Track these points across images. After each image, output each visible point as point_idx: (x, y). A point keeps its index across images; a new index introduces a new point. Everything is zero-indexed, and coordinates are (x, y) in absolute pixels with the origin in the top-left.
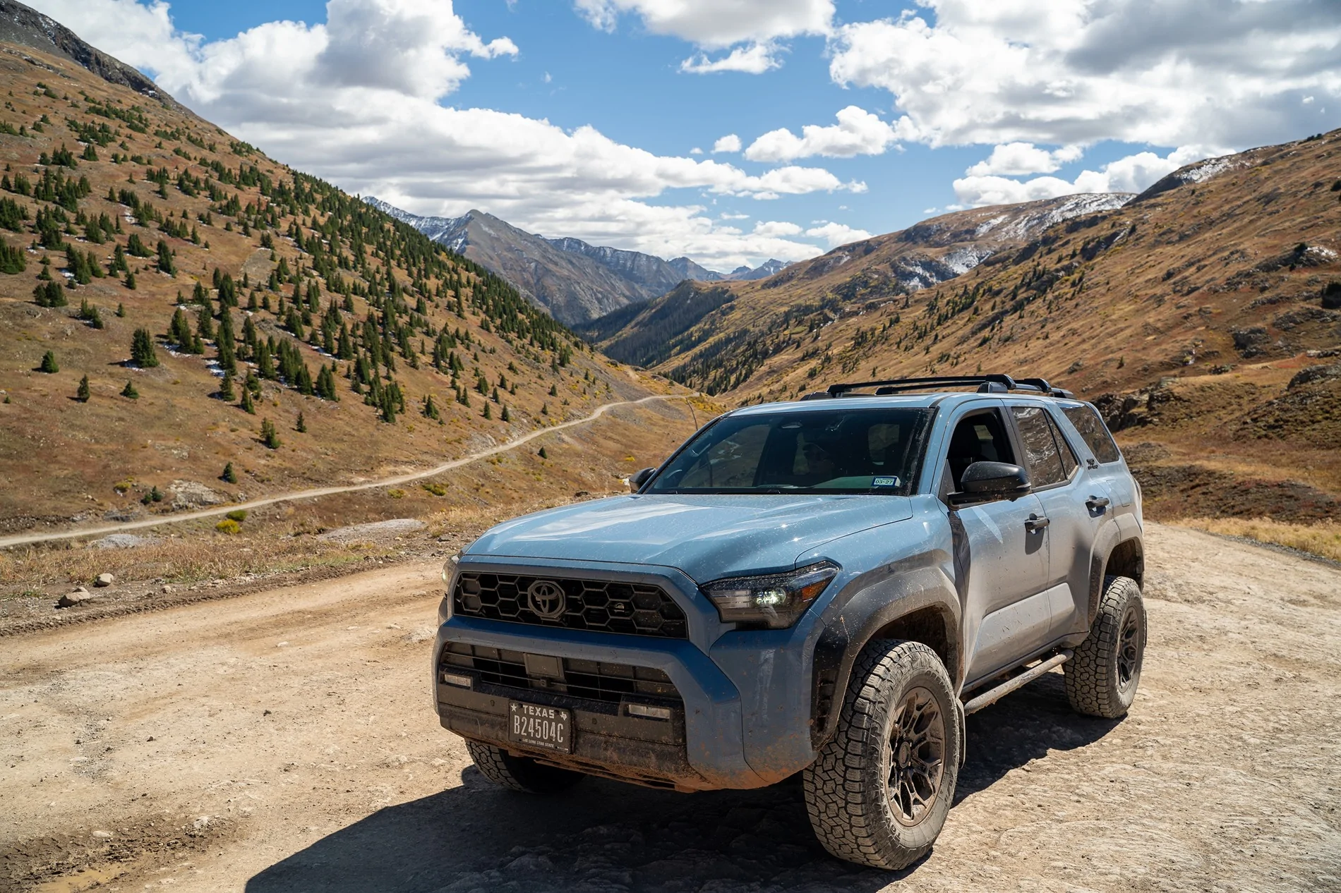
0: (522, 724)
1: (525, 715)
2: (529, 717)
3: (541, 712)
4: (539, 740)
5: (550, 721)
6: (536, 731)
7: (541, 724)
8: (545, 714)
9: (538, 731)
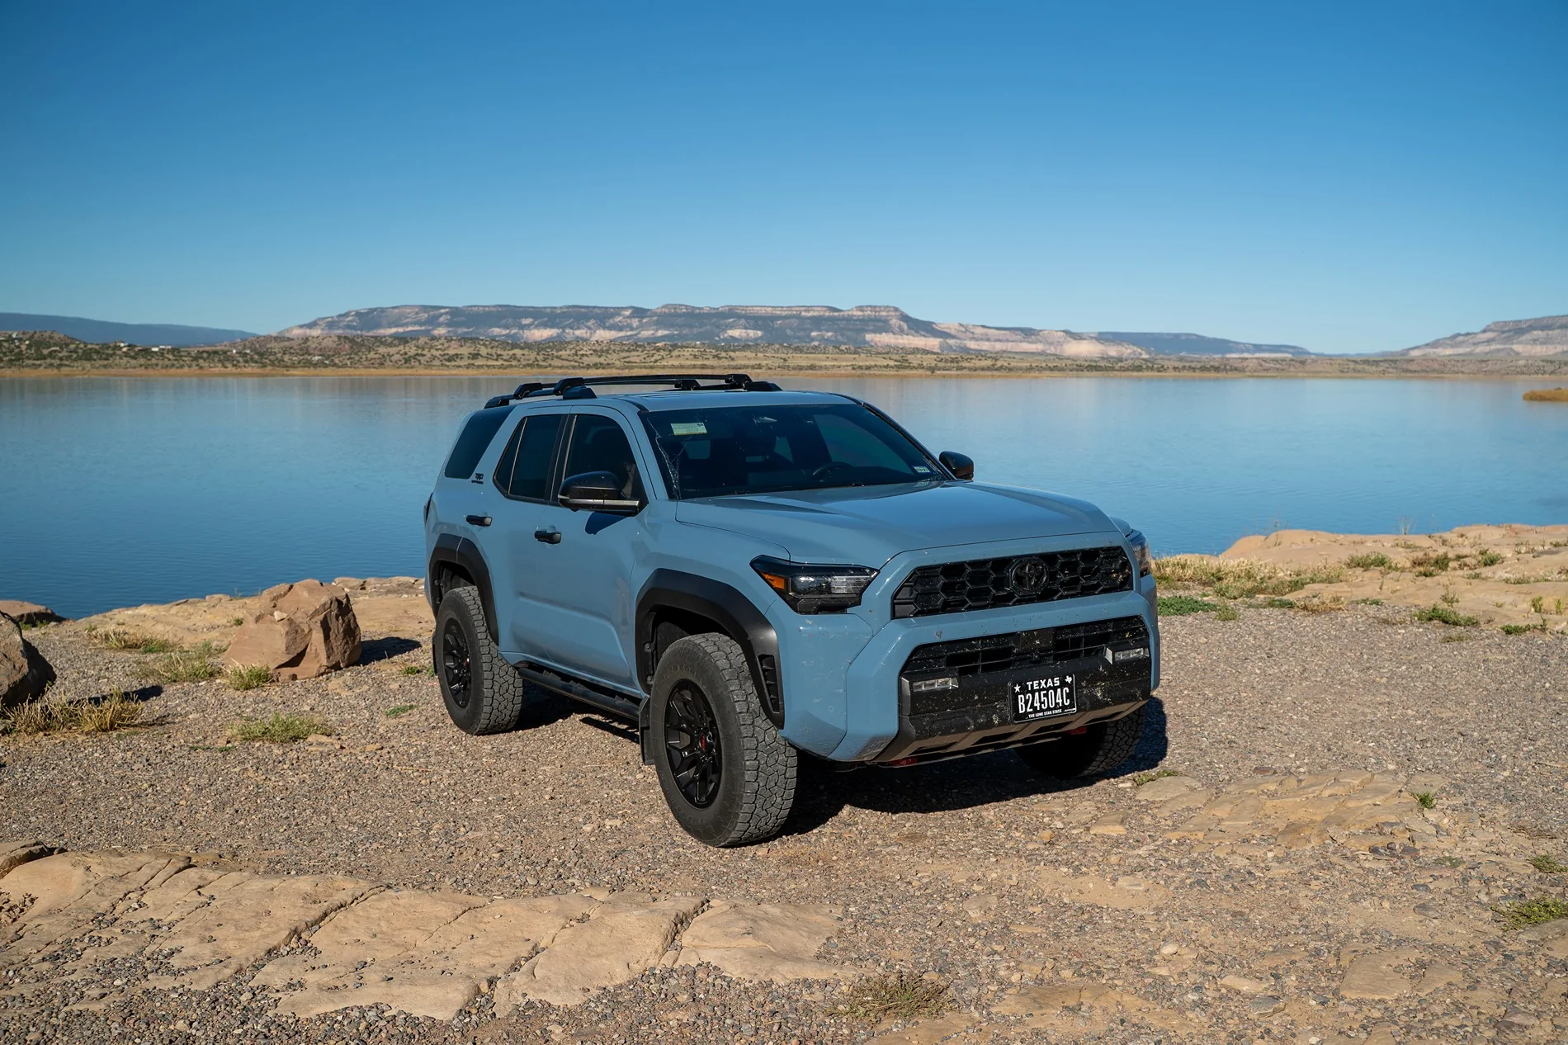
0: (1026, 702)
1: (1029, 692)
2: (1033, 692)
3: (1046, 684)
4: (1046, 710)
5: (1055, 689)
6: (1041, 703)
7: (1046, 695)
8: (1050, 684)
9: (1044, 703)
